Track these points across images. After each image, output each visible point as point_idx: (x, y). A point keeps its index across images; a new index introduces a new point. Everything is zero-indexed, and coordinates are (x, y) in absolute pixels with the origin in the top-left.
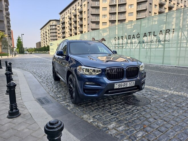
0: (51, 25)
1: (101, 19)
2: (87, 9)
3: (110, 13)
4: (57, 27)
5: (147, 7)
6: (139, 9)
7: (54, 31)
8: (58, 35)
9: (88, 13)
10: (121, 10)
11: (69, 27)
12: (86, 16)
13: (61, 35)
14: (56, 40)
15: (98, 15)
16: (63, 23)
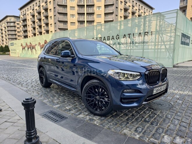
0: (8, 21)
1: (69, 19)
2: (53, 6)
3: (78, 14)
4: (16, 24)
5: (114, 10)
6: (107, 12)
7: (13, 29)
8: (18, 34)
9: (55, 11)
10: (89, 11)
11: (32, 25)
12: (53, 14)
13: (22, 34)
14: (16, 39)
15: (66, 14)
16: (25, 20)
